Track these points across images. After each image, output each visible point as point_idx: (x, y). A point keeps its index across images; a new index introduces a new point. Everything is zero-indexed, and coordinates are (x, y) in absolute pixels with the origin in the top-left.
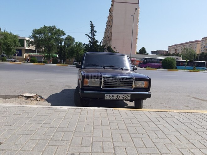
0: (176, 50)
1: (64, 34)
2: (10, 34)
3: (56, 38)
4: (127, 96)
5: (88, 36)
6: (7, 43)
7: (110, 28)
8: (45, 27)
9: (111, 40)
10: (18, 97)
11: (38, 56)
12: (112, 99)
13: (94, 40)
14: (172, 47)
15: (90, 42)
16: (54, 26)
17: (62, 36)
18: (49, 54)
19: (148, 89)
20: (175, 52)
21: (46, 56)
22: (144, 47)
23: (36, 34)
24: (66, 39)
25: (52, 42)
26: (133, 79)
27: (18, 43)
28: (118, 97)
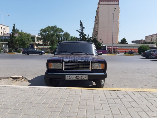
0: (151, 39)
1: (62, 31)
2: (25, 33)
3: (57, 35)
4: (85, 77)
5: (78, 31)
6: (22, 39)
7: (97, 25)
8: (49, 27)
9: (98, 34)
10: (7, 78)
11: (45, 48)
12: (71, 79)
13: (83, 34)
14: (148, 37)
15: (80, 36)
16: (55, 26)
17: (61, 33)
18: (52, 47)
19: (104, 70)
20: (151, 41)
21: (50, 48)
22: (124, 38)
23: (43, 32)
24: (64, 35)
25: (54, 37)
26: (90, 62)
27: (30, 40)
28: (77, 77)
